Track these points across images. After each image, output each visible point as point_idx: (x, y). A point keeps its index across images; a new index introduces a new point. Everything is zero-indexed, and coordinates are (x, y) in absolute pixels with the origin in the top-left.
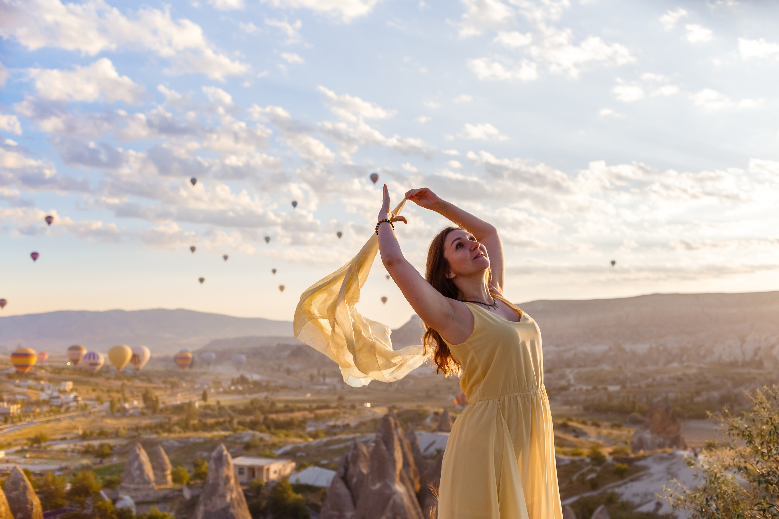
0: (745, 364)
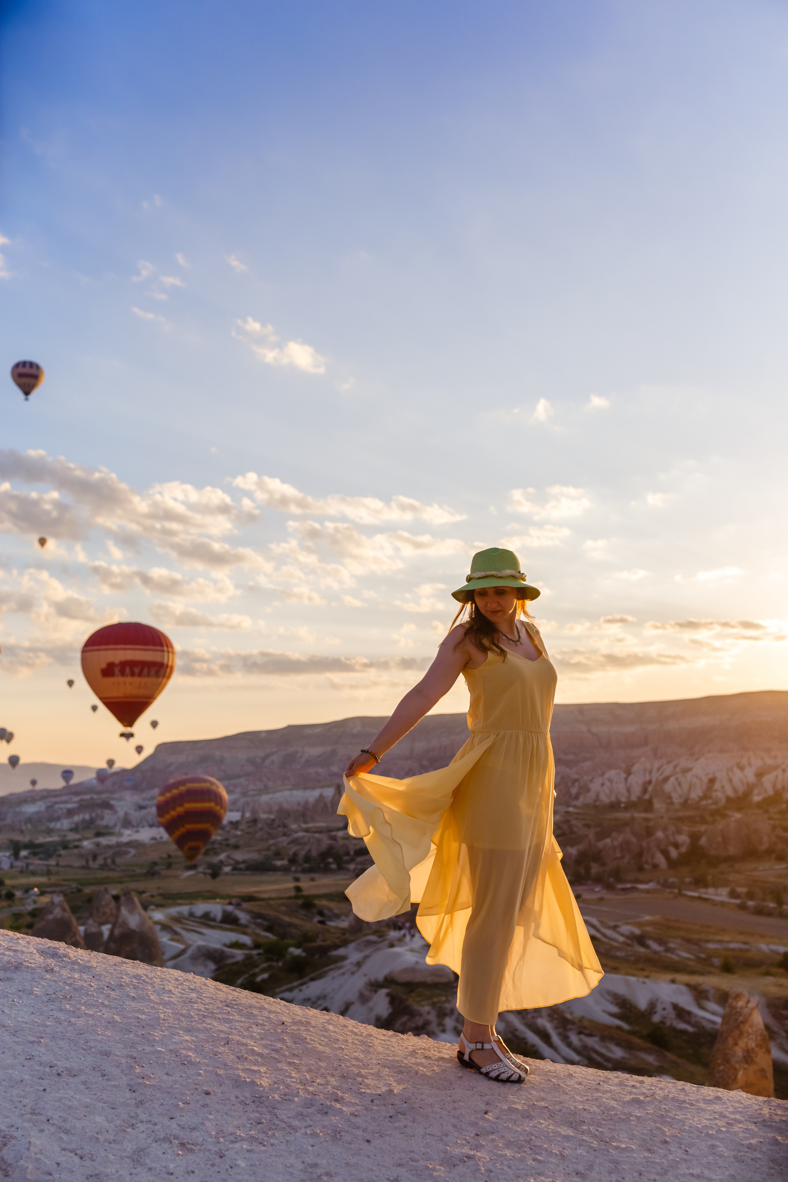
0: (630, 806)
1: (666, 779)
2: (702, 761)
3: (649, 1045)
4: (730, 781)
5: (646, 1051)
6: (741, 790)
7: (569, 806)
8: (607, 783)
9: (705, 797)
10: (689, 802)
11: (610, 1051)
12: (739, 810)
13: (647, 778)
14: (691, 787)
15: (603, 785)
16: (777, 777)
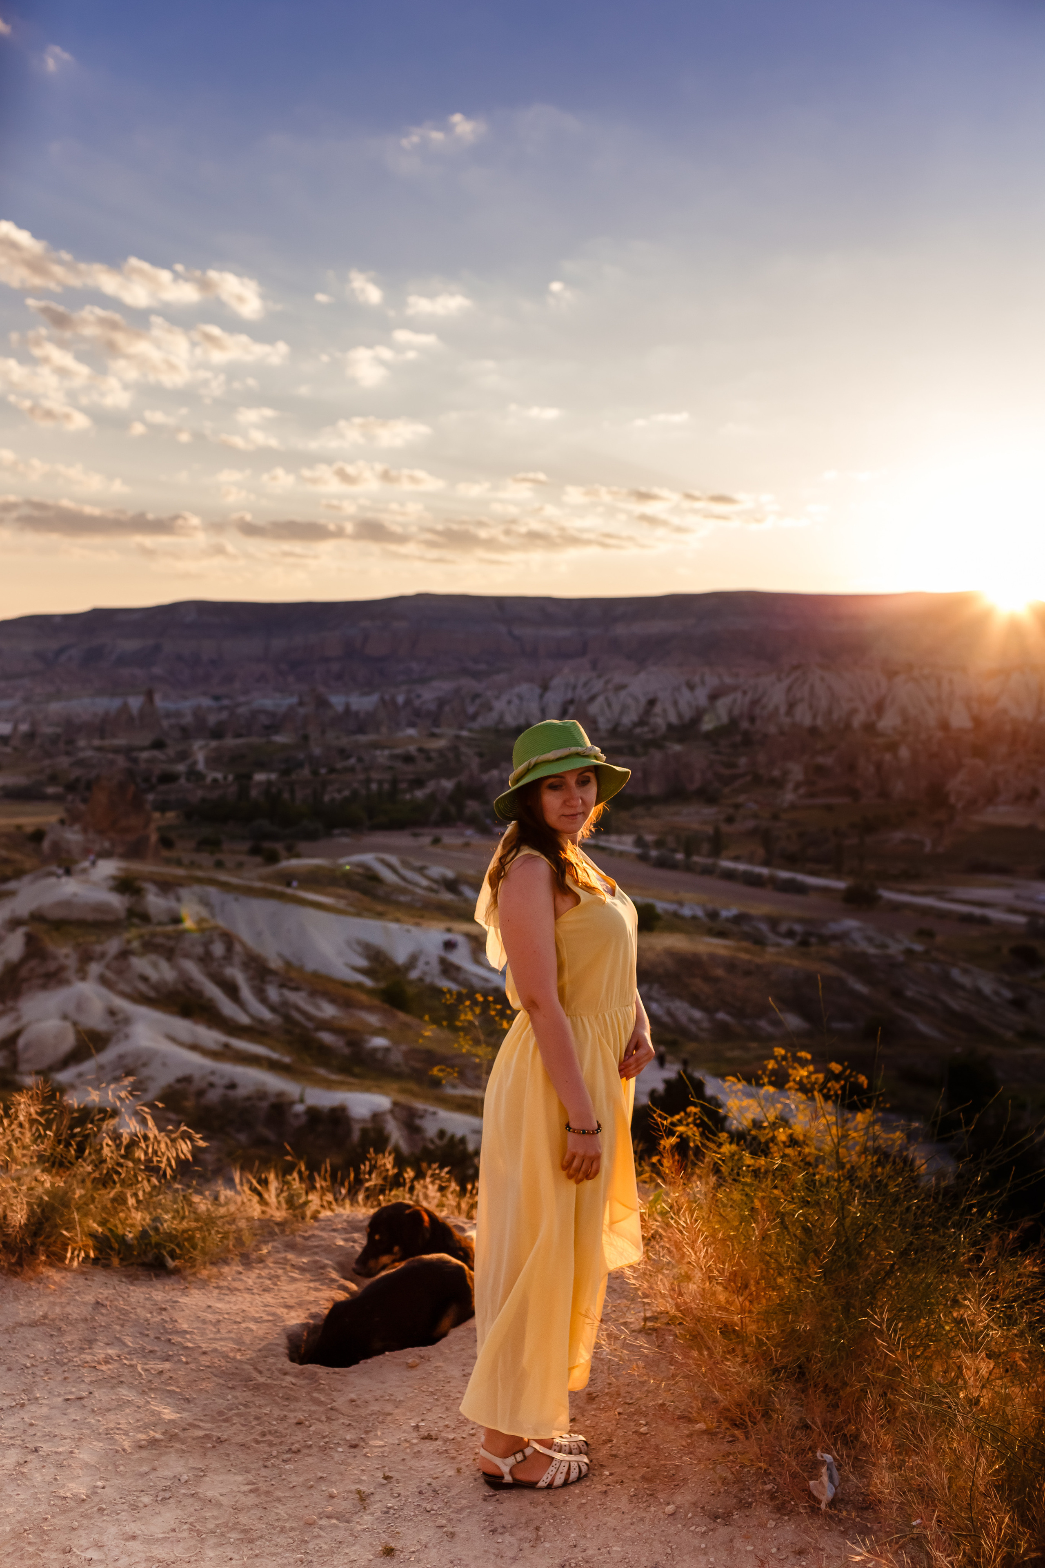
1: (592, 699)
2: (642, 676)
3: (377, 1002)
4: (675, 703)
5: (370, 1009)
6: (688, 714)
7: (461, 728)
8: (516, 701)
9: (641, 722)
10: (620, 729)
11: (319, 1008)
12: (681, 740)
13: (569, 695)
14: (624, 709)
15: (509, 702)
16: (735, 701)
